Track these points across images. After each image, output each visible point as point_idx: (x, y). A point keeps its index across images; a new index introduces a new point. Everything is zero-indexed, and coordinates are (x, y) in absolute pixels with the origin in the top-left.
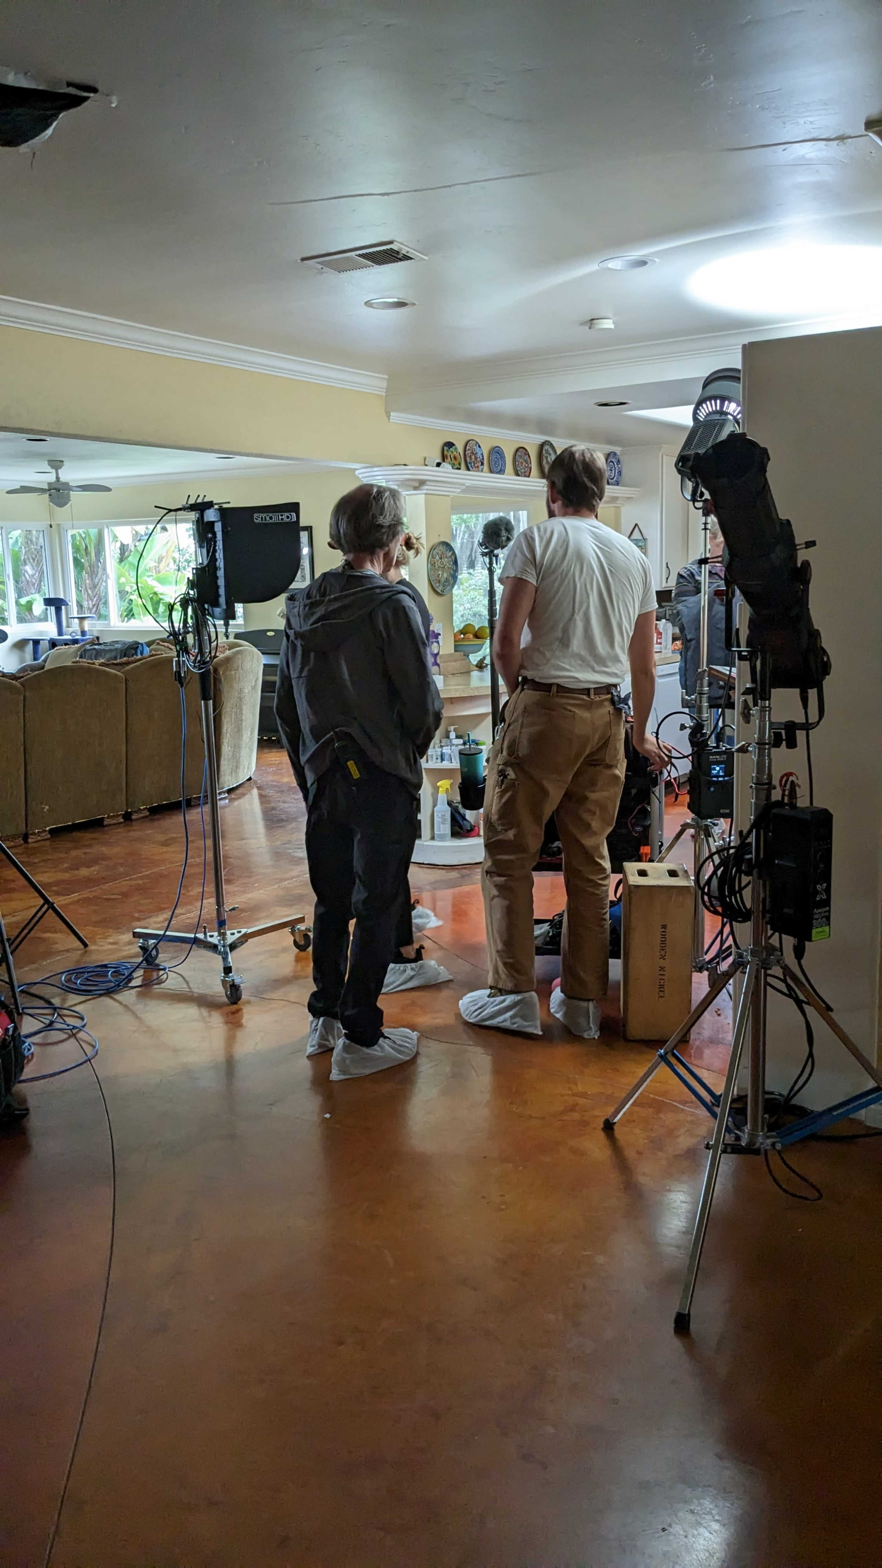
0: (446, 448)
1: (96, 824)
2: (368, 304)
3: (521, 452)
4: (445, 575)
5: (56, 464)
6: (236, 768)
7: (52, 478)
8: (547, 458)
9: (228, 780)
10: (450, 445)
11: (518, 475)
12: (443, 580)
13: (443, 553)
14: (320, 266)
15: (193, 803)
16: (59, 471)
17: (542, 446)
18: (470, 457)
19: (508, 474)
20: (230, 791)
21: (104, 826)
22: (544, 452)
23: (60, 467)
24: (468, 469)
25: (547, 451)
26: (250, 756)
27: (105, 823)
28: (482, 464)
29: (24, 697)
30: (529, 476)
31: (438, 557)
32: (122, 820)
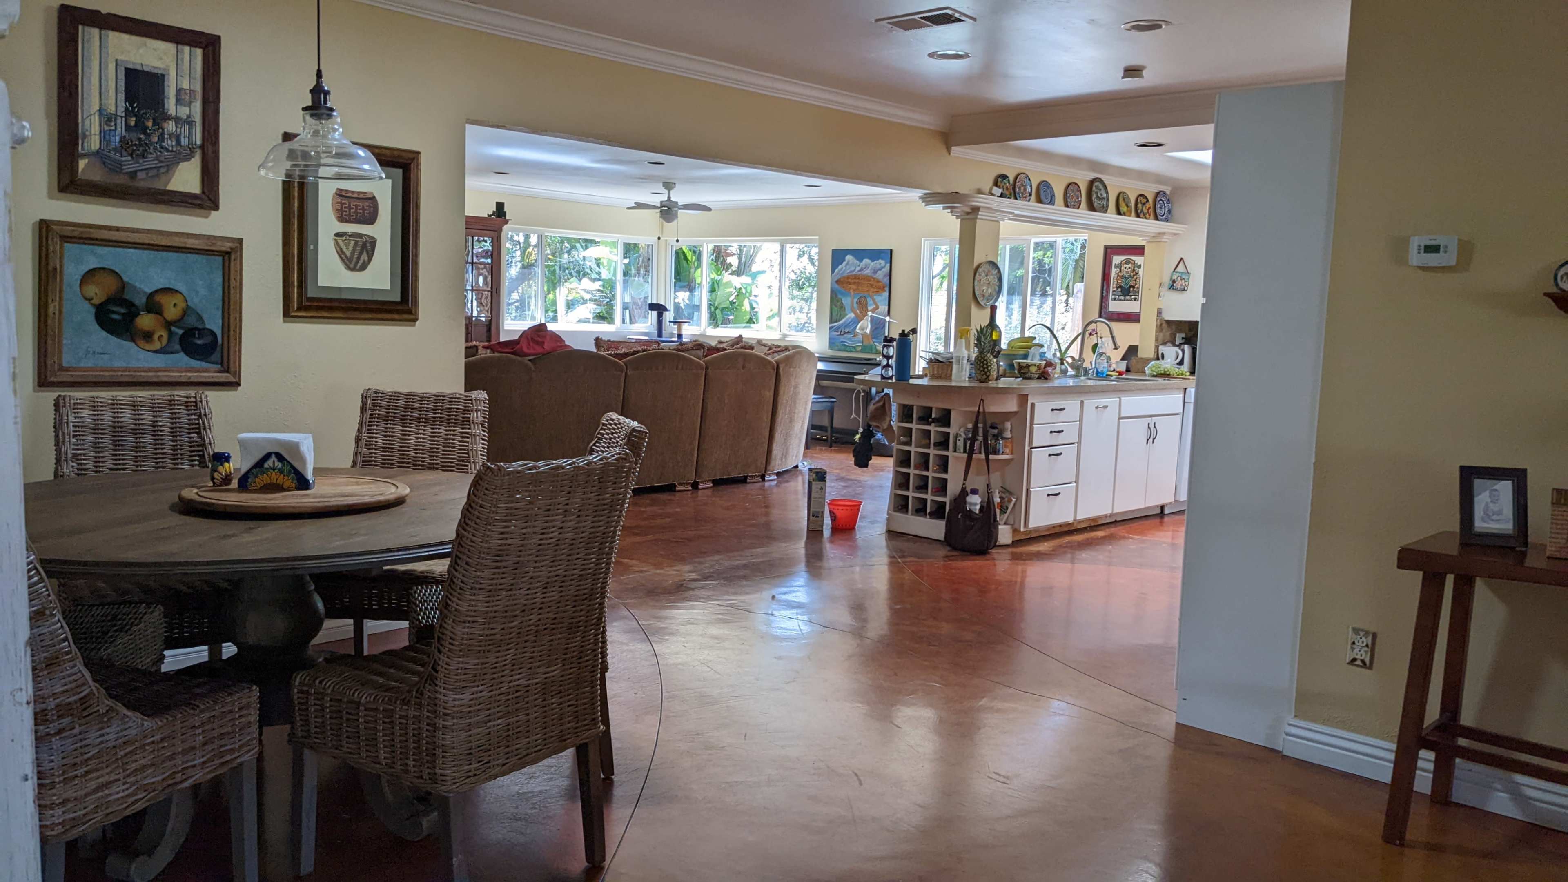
0: (1000, 180)
1: (670, 488)
2: (931, 55)
3: (1071, 187)
4: (990, 291)
5: (669, 186)
6: (785, 455)
7: (664, 198)
8: (1097, 193)
9: (779, 464)
10: (1004, 177)
11: (1067, 206)
12: (987, 295)
13: (989, 271)
14: (890, 26)
15: (748, 480)
16: (672, 192)
17: (1092, 182)
18: (1020, 188)
19: (1058, 206)
20: (778, 474)
21: (675, 491)
22: (1094, 188)
23: (672, 188)
24: (1016, 199)
25: (1097, 187)
26: (799, 446)
27: (677, 489)
28: (1030, 195)
29: (626, 373)
30: (1078, 208)
31: (983, 275)
32: (690, 488)
